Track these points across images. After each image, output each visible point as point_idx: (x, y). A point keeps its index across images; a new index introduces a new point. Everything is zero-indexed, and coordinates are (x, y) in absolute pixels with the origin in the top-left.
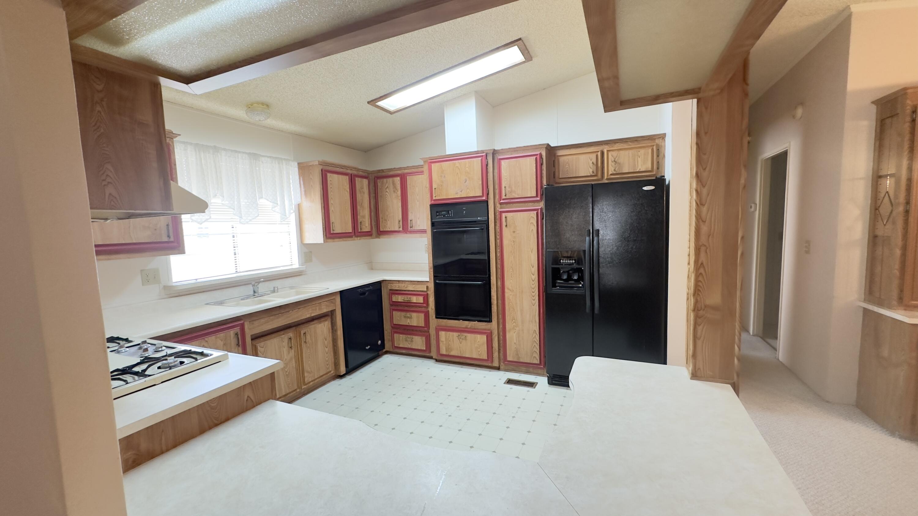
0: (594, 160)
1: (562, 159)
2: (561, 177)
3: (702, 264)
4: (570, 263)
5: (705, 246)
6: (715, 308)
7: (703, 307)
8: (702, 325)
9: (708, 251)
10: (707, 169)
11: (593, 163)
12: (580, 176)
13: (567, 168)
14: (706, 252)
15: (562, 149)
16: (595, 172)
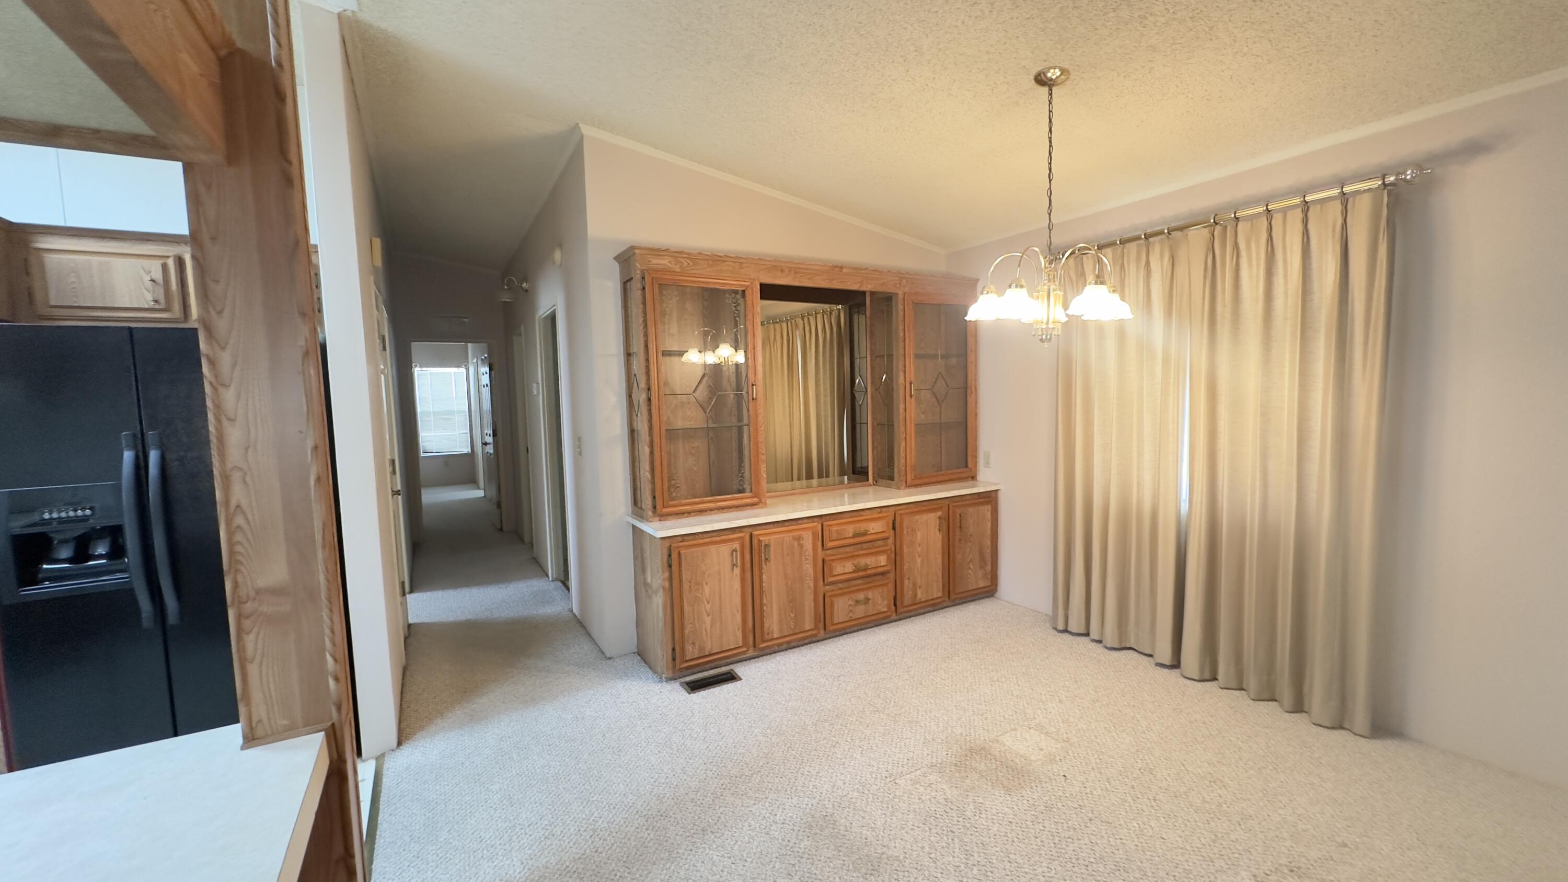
0: (158, 275)
1: (51, 260)
2: (53, 303)
3: (238, 506)
4: (77, 517)
5: (240, 469)
6: (277, 592)
7: (252, 594)
8: (256, 629)
9: (248, 479)
10: (226, 312)
11: (153, 280)
12: (117, 306)
13: (73, 282)
14: (245, 482)
15: (51, 234)
16: (162, 300)
